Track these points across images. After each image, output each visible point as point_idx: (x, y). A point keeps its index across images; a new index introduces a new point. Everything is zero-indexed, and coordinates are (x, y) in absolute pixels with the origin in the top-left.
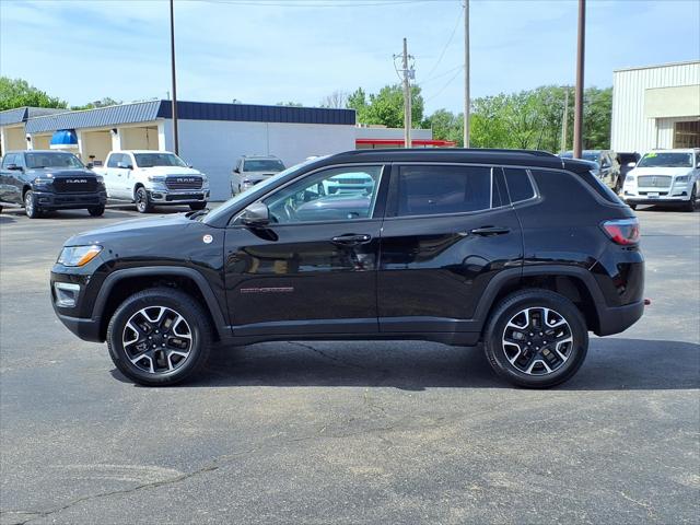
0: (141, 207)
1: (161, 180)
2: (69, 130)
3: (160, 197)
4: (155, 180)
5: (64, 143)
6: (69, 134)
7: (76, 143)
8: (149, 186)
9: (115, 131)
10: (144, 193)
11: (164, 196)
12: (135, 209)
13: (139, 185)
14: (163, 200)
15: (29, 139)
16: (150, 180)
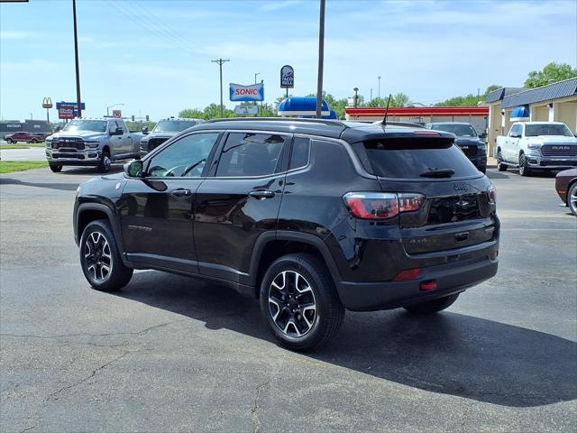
0: (521, 170)
1: (538, 147)
2: (524, 105)
3: (535, 162)
4: (533, 147)
5: (518, 116)
6: (523, 109)
7: (528, 116)
8: (528, 153)
9: (551, 105)
10: (524, 158)
11: (539, 161)
12: (518, 172)
13: (522, 152)
14: (537, 165)
15: (503, 113)
16: (529, 147)
